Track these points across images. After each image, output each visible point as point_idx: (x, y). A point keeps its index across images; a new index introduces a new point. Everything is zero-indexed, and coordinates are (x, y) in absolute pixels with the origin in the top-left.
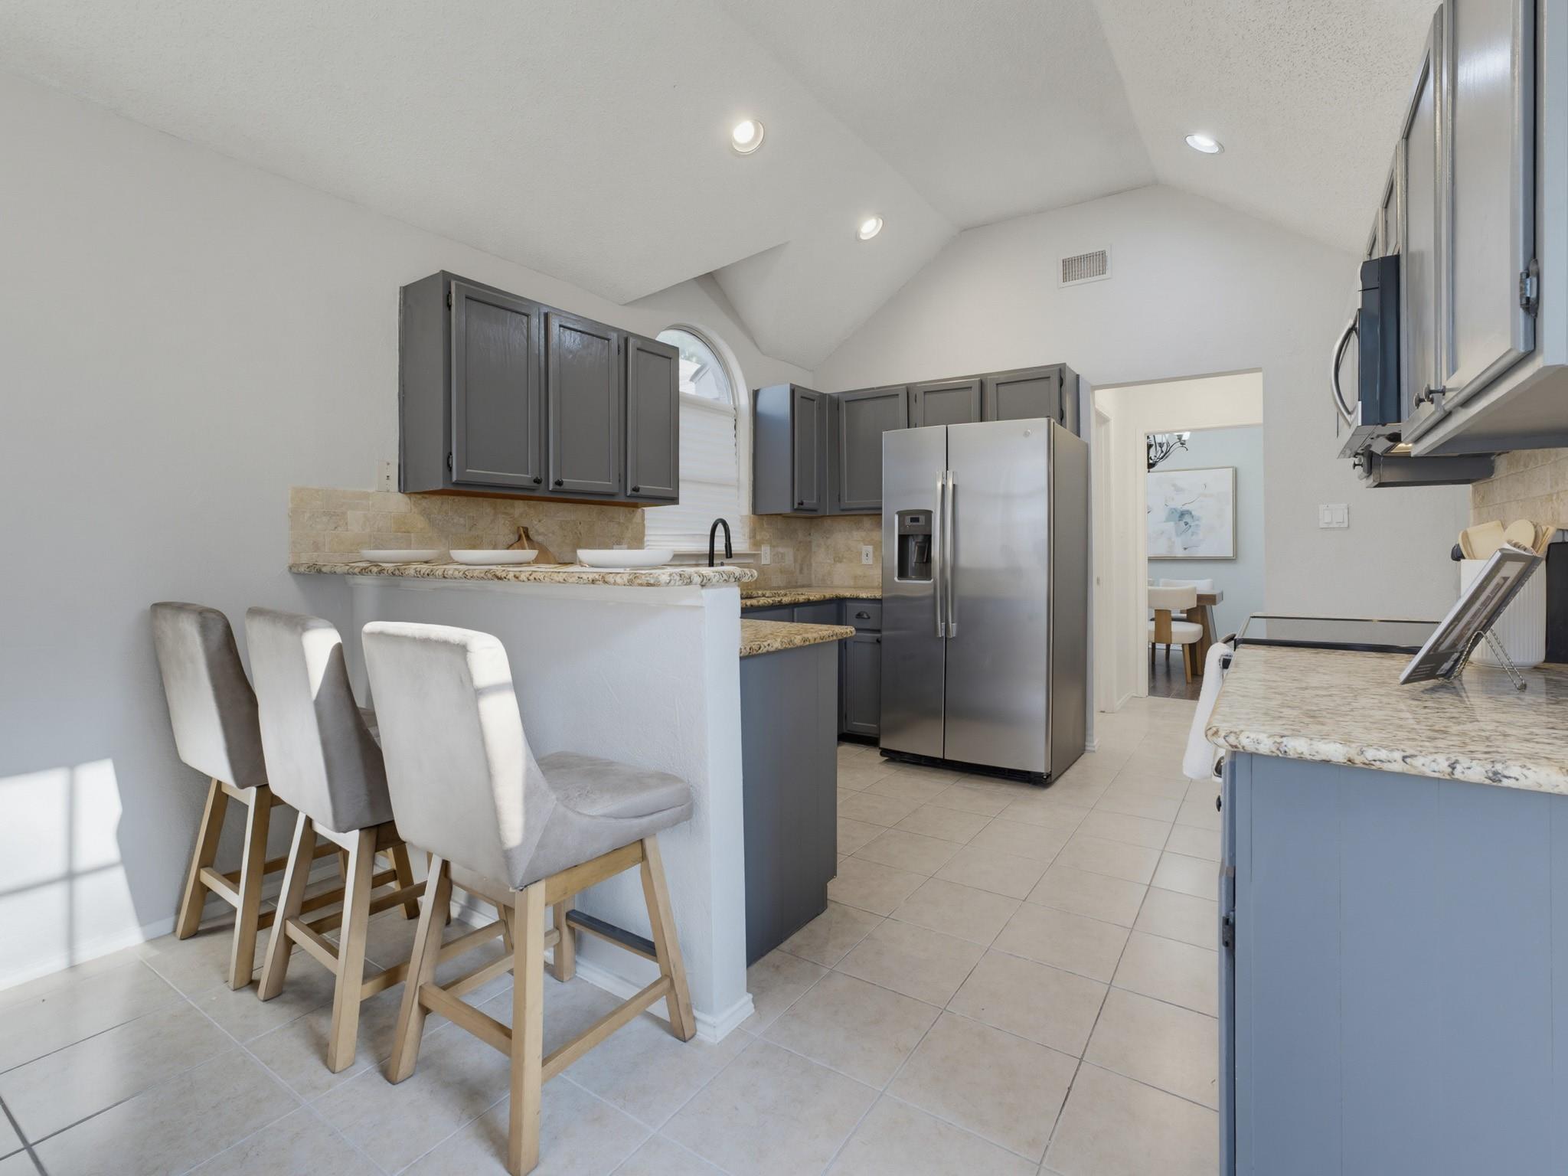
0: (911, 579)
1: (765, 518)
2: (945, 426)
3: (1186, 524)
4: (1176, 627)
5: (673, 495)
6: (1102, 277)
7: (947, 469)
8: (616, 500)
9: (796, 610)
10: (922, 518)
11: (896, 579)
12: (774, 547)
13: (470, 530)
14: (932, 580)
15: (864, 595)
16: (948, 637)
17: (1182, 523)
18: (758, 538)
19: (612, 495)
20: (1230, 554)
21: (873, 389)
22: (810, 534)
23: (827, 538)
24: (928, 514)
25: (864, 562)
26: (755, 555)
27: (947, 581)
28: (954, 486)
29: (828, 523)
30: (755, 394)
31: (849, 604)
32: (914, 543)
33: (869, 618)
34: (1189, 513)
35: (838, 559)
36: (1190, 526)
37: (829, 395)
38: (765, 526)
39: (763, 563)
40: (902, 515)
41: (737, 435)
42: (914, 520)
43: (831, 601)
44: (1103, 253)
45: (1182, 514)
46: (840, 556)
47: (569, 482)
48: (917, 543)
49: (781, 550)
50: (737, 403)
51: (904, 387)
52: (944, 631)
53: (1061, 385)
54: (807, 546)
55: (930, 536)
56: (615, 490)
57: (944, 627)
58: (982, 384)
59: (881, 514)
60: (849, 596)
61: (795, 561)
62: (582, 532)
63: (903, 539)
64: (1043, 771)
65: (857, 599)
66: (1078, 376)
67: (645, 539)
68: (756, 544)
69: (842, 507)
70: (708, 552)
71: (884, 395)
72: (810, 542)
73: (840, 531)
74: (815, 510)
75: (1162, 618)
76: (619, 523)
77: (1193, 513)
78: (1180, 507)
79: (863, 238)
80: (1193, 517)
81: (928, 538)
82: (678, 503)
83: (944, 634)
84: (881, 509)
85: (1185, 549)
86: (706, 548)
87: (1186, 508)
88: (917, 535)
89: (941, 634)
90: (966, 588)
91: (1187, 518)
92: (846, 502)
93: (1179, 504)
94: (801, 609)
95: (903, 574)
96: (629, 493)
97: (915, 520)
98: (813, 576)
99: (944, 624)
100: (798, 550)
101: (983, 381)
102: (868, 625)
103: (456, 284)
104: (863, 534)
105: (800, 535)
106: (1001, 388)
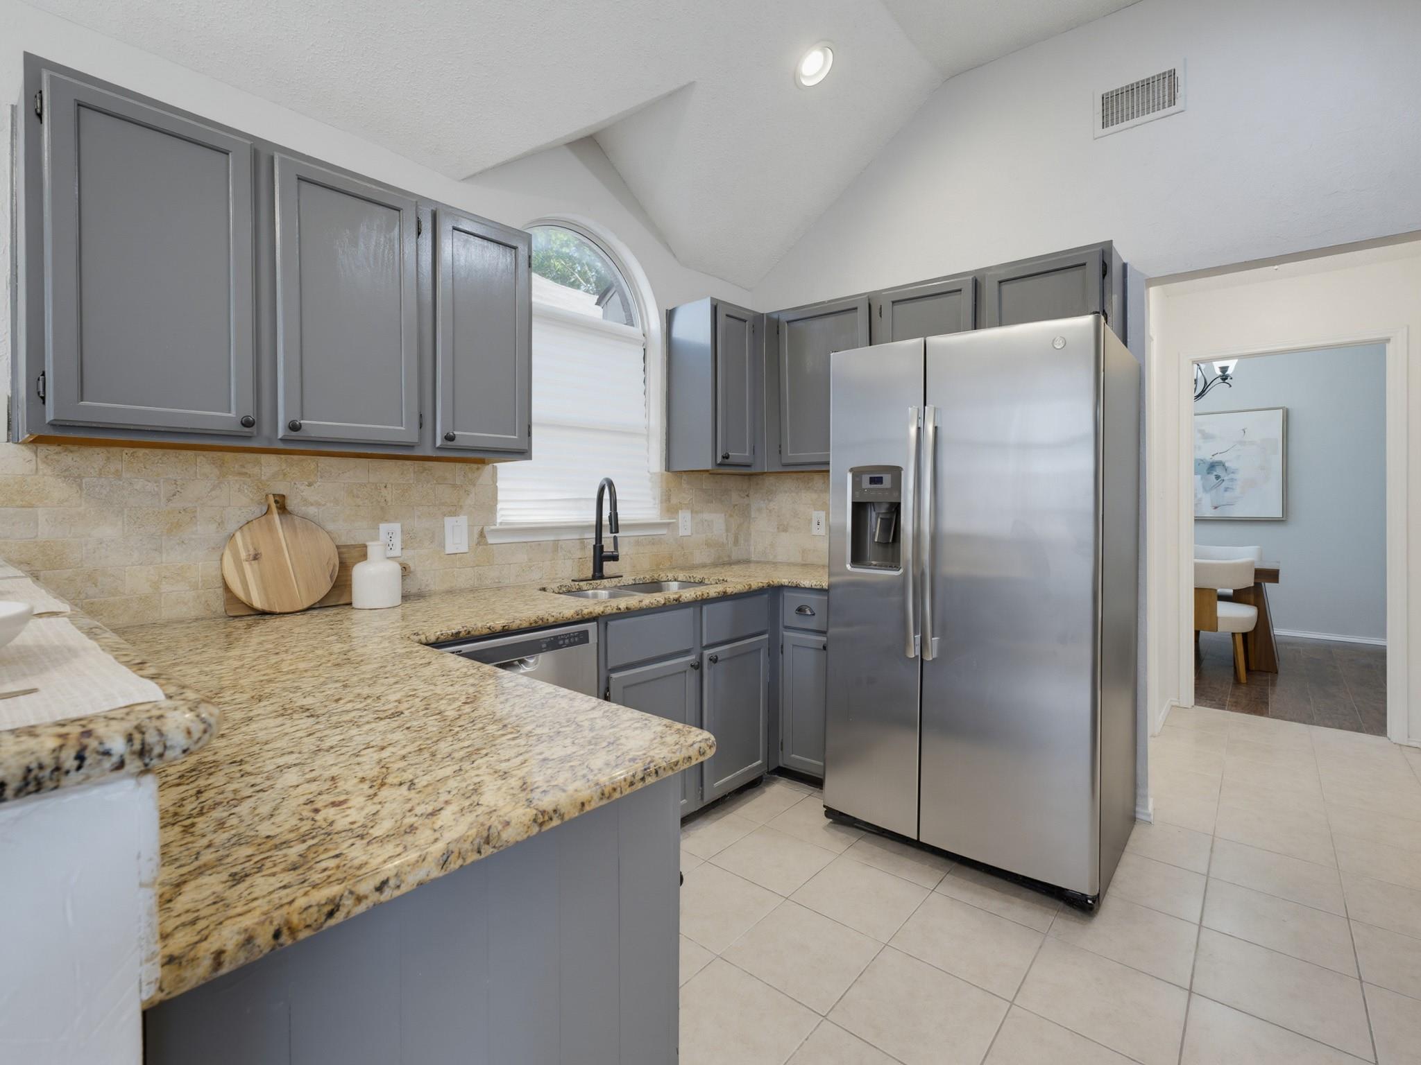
0: (869, 566)
1: (685, 476)
2: (922, 339)
3: (1218, 477)
4: (1225, 611)
5: (524, 447)
6: (1173, 109)
7: (925, 404)
8: (417, 452)
9: (705, 608)
10: (887, 479)
11: (848, 567)
12: (697, 512)
13: (169, 500)
14: (901, 571)
15: (806, 583)
16: (925, 658)
17: (1212, 477)
18: (674, 501)
19: (410, 446)
20: (1278, 514)
21: (824, 302)
22: (748, 496)
23: (770, 501)
24: (896, 472)
25: (815, 531)
26: (669, 524)
27: (923, 574)
28: (936, 428)
29: (770, 480)
30: (670, 316)
31: (787, 594)
32: (874, 514)
33: (814, 615)
34: (1221, 464)
35: (783, 528)
36: (1223, 480)
37: (769, 316)
38: (685, 486)
39: (680, 535)
40: (857, 473)
41: (647, 369)
42: (874, 481)
43: (761, 591)
44: (1172, 74)
45: (1212, 466)
46: (785, 523)
47: (315, 425)
48: (878, 514)
49: (706, 516)
50: (646, 328)
51: (865, 296)
52: (918, 648)
53: (1104, 275)
54: (745, 513)
55: (899, 505)
56: (413, 438)
57: (918, 641)
58: (976, 285)
59: (828, 471)
60: (786, 584)
61: (727, 530)
62: (389, 499)
63: (859, 509)
64: (1087, 892)
65: (797, 588)
66: (1125, 266)
67: (499, 506)
68: (670, 507)
69: (784, 461)
70: (595, 523)
71: (840, 311)
72: (748, 505)
73: (786, 492)
74: (748, 466)
75: (1205, 598)
76: (454, 486)
77: (1227, 465)
78: (1208, 458)
79: (806, 82)
80: (1226, 470)
81: (895, 508)
82: (530, 458)
83: (918, 653)
84: (828, 463)
85: (1216, 508)
86: (593, 519)
87: (1217, 458)
88: (880, 503)
89: (913, 652)
90: (952, 568)
91: (1219, 471)
92: (790, 455)
93: (1207, 454)
94: (711, 606)
95: (858, 557)
96: (439, 443)
97: (876, 481)
98: (752, 548)
99: (918, 636)
100: (731, 516)
101: (979, 280)
102: (812, 624)
103: (52, 77)
104: (814, 496)
105: (735, 497)
106: (1005, 287)
